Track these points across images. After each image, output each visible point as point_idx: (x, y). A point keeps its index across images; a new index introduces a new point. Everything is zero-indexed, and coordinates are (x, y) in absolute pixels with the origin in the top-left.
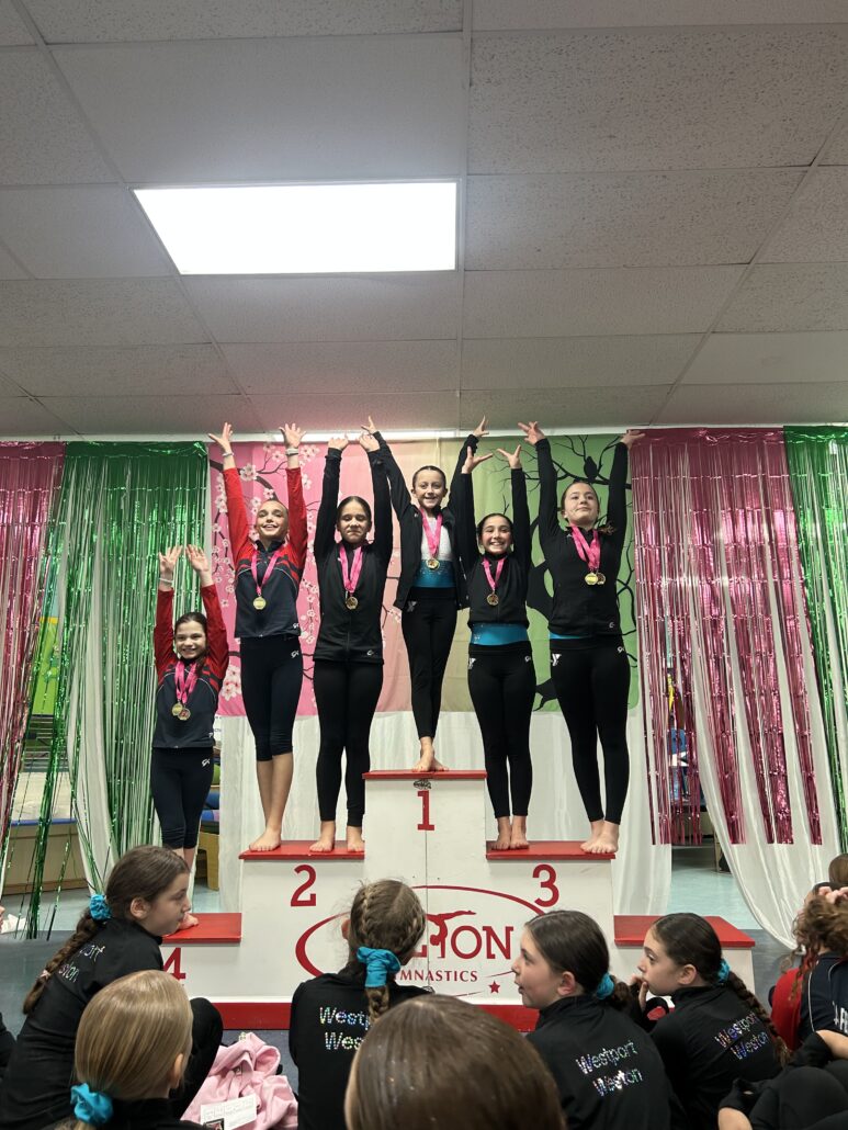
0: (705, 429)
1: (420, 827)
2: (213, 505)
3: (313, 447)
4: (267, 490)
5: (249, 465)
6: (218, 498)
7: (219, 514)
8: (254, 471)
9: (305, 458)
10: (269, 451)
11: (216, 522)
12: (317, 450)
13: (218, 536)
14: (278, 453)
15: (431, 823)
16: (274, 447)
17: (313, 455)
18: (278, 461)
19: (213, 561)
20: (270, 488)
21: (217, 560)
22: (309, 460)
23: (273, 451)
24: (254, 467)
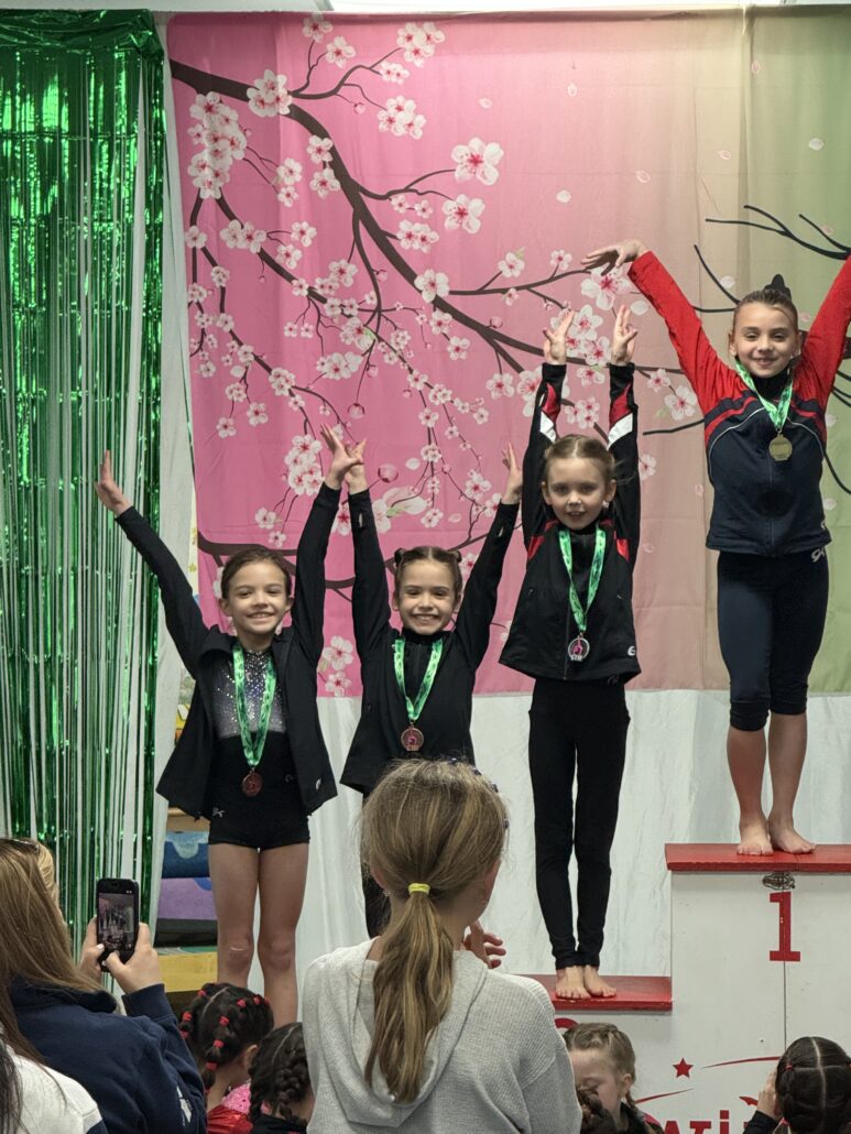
1: (774, 956)
2: (185, 179)
3: (428, 26)
4: (315, 141)
5: (268, 74)
6: (196, 159)
7: (199, 201)
8: (282, 91)
9: (409, 56)
10: (318, 38)
11: (193, 222)
12: (439, 35)
13: (201, 257)
14: (339, 42)
15: (793, 949)
16: (329, 28)
17: (429, 49)
18: (341, 64)
19: (192, 322)
20: (323, 134)
21: (203, 320)
22: (419, 63)
23: (329, 39)
24: (281, 80)
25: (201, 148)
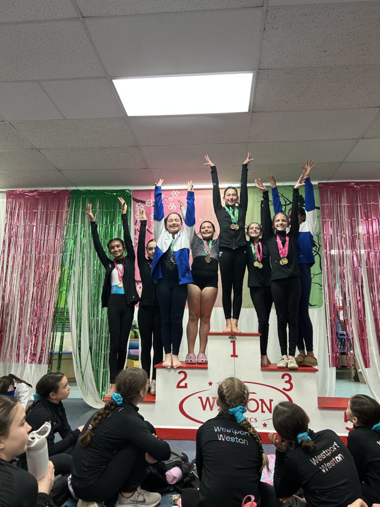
0: (353, 182)
1: (232, 356)
2: (134, 217)
3: (177, 191)
5: (149, 199)
7: (137, 221)
8: (151, 202)
9: (174, 196)
11: (135, 224)
12: (179, 193)
15: (236, 354)
17: (177, 195)
24: (151, 200)
25: (137, 212)
